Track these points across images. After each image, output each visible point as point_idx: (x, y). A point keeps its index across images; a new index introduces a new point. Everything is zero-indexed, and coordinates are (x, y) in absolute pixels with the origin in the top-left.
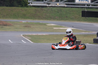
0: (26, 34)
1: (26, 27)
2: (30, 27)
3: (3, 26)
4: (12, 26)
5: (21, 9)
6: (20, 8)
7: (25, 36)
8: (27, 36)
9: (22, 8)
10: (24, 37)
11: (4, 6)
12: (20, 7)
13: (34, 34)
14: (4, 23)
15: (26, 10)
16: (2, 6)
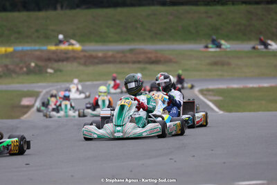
0: (211, 87)
1: (215, 64)
2: (229, 64)
3: (148, 66)
4: (176, 62)
5: (206, 12)
6: (202, 9)
7: (205, 93)
8: (211, 93)
9: (209, 8)
10: (201, 97)
11: (153, 5)
12: (201, 5)
13: (235, 86)
14: (149, 55)
15: (219, 15)
16: (149, 5)
